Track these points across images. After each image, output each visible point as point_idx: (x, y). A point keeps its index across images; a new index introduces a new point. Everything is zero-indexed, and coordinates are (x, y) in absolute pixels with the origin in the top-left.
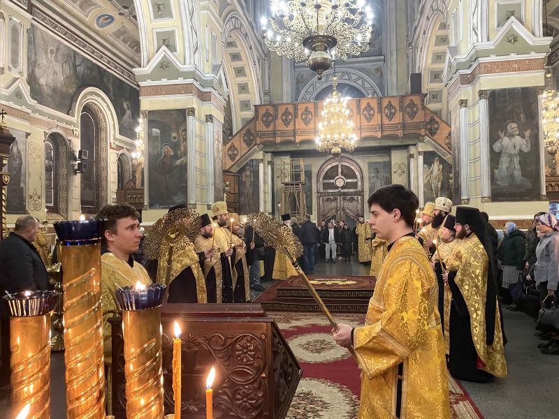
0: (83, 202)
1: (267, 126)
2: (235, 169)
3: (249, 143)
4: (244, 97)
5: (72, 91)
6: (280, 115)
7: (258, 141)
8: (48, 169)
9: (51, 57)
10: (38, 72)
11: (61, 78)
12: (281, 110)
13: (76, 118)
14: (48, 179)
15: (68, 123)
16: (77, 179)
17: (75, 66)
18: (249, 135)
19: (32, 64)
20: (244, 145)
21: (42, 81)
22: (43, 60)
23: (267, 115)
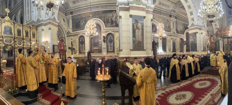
0: (187, 50)
1: (220, 32)
2: (215, 42)
3: (217, 36)
4: (216, 27)
5: (184, 30)
6: (223, 30)
7: (218, 36)
8: (180, 44)
9: (180, 25)
10: (178, 28)
11: (182, 28)
12: (223, 29)
13: (185, 35)
14: (180, 46)
15: (183, 36)
16: (185, 46)
17: (184, 26)
18: (217, 35)
19: (177, 27)
20: (216, 37)
21: (179, 30)
22: (178, 26)
23: (220, 30)
